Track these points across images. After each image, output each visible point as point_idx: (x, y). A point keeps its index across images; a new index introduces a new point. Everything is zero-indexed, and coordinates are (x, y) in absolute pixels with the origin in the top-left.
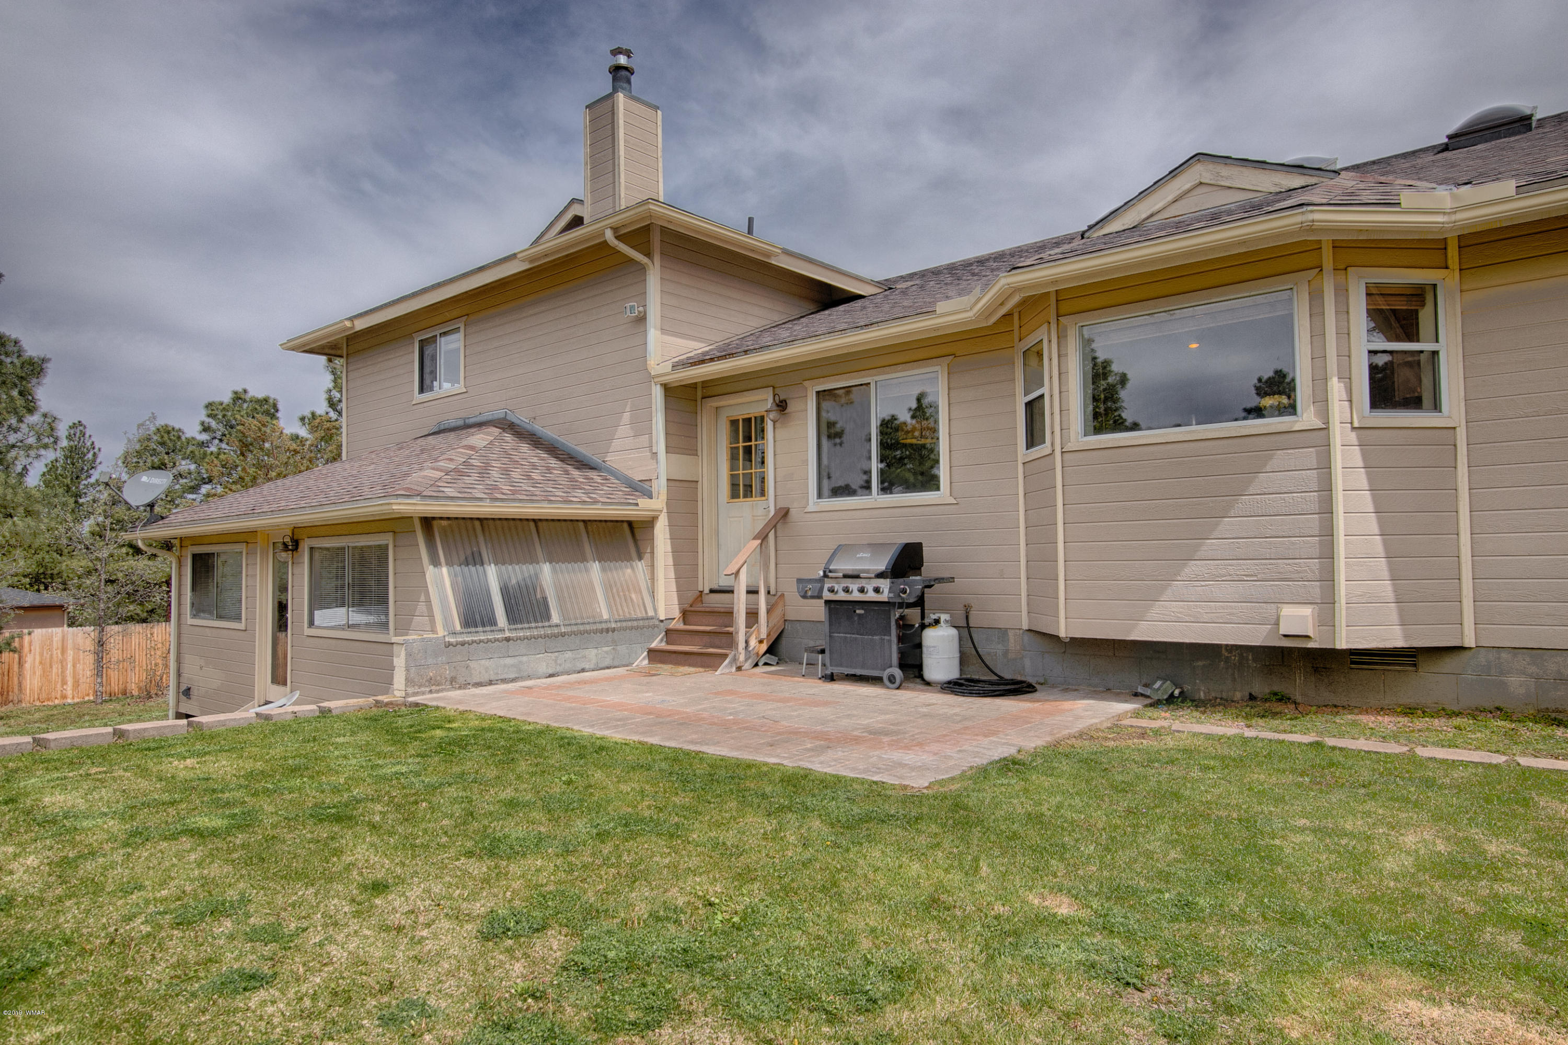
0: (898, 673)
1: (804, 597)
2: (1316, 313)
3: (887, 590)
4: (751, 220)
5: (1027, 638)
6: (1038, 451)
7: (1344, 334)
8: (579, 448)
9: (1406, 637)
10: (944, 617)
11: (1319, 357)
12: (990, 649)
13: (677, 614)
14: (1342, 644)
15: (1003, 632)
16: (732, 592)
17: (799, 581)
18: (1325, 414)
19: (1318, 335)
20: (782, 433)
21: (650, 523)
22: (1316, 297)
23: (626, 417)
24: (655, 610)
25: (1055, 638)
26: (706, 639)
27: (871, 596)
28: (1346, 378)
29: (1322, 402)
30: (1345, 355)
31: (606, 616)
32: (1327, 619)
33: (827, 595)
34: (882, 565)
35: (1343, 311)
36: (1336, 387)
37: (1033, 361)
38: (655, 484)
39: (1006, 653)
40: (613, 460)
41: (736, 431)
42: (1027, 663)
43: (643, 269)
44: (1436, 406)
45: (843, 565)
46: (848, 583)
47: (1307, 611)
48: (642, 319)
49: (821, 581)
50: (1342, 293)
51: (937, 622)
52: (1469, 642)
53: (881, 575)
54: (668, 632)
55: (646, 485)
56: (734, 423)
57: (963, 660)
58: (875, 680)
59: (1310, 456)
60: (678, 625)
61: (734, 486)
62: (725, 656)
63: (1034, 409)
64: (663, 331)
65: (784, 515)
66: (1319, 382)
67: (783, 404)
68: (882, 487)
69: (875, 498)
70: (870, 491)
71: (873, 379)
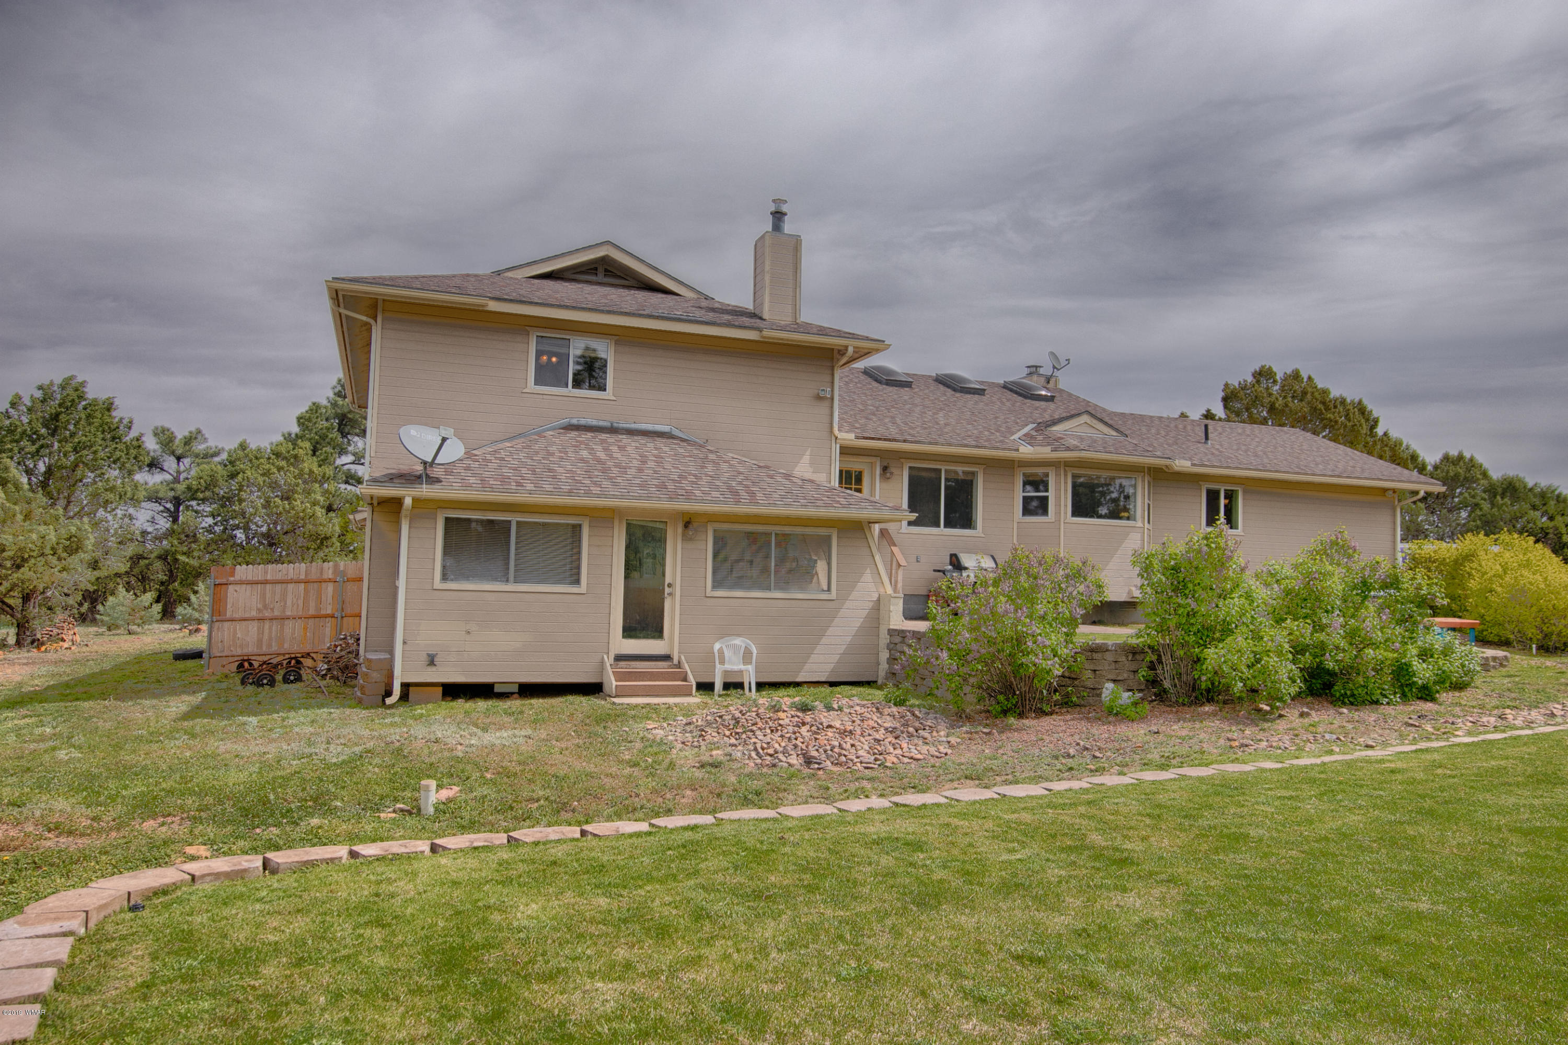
20: (885, 485)
50: (1145, 481)
67: (885, 469)
68: (945, 526)
69: (942, 530)
70: (938, 525)
71: (943, 468)
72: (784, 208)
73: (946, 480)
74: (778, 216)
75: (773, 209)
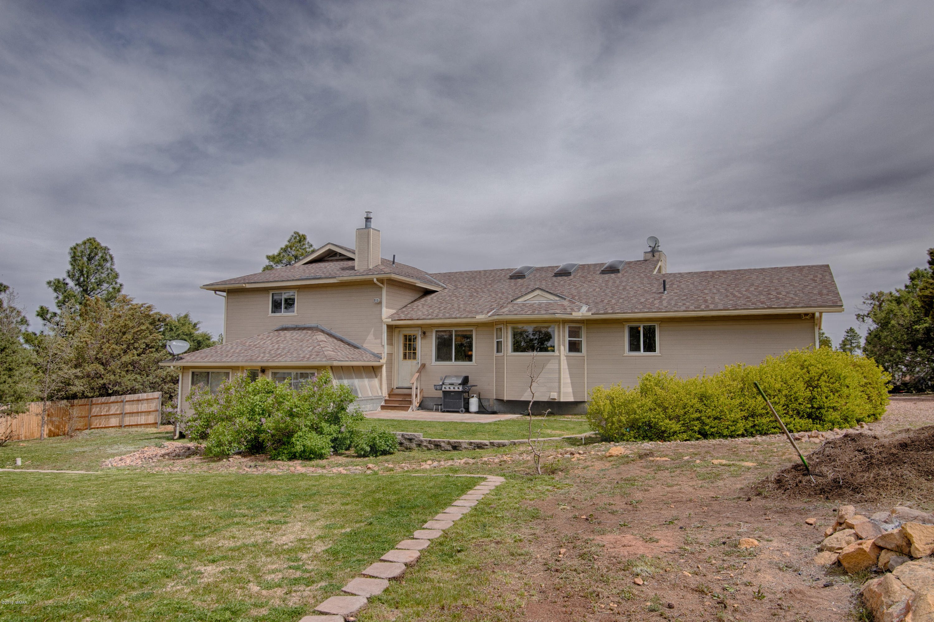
0: (464, 410)
1: (436, 390)
2: (559, 332)
3: (461, 389)
4: (394, 256)
5: (495, 401)
6: (499, 354)
7: (564, 336)
8: (351, 341)
9: (574, 398)
10: (475, 395)
11: (559, 341)
12: (485, 404)
13: (387, 396)
14: (562, 400)
15: (489, 400)
16: (411, 388)
17: (435, 385)
18: (560, 352)
19: (559, 336)
20: (424, 341)
21: (380, 367)
22: (559, 327)
23: (372, 332)
24: (382, 393)
25: (503, 400)
26: (400, 402)
27: (456, 389)
28: (564, 346)
29: (559, 350)
30: (564, 341)
31: (371, 395)
32: (559, 396)
33: (443, 389)
34: (460, 382)
35: (564, 332)
36: (562, 348)
37: (499, 332)
38: (383, 355)
39: (489, 405)
40: (365, 346)
41: (406, 339)
42: (495, 407)
43: (381, 288)
44: (581, 352)
45: (447, 381)
46: (450, 386)
47: (556, 394)
48: (380, 303)
49: (442, 385)
50: (564, 327)
51: (473, 397)
52: (586, 400)
53: (460, 384)
54: (386, 400)
55: (379, 355)
56: (405, 336)
57: (479, 407)
58: (458, 412)
59: (557, 361)
60: (387, 398)
61: (405, 355)
62: (409, 407)
63: (499, 343)
64: (387, 307)
65: (423, 366)
66: (559, 346)
67: (424, 333)
68: (456, 360)
69: (453, 363)
70: (450, 359)
71: (454, 329)
72: (371, 215)
73: (456, 335)
74: (368, 219)
75: (366, 216)
